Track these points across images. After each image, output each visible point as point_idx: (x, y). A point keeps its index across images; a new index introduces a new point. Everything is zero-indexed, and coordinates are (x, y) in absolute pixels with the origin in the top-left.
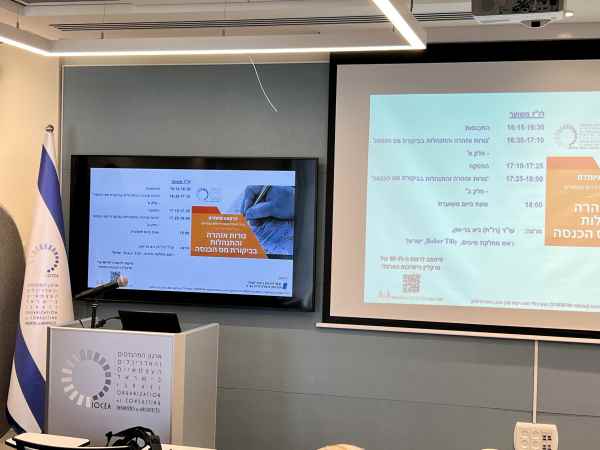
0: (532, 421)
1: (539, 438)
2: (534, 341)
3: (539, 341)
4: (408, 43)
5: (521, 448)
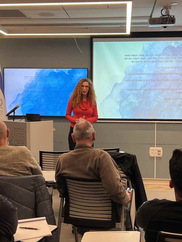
0: (154, 147)
1: (157, 152)
2: (155, 123)
3: (157, 123)
4: (125, 32)
5: (151, 155)
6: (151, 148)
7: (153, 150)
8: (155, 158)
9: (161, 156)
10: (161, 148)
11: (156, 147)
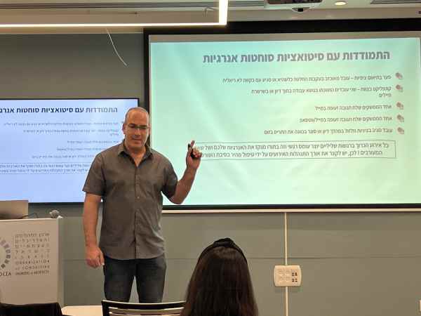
0: (284, 265)
1: (289, 275)
2: (283, 213)
3: (287, 213)
4: (217, 21)
5: (278, 283)
6: (277, 267)
7: (280, 271)
8: (287, 288)
9: (299, 283)
10: (298, 266)
11: (289, 265)
